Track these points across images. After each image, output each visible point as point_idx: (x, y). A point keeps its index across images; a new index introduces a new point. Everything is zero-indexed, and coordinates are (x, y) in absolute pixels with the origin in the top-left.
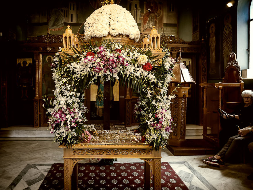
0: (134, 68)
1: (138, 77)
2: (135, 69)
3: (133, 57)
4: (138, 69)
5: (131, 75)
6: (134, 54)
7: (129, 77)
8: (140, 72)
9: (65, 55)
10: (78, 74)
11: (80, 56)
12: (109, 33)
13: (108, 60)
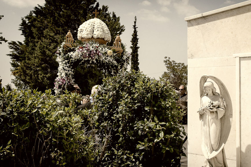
4: (107, 58)
5: (103, 61)
9: (67, 47)
10: (73, 58)
11: (75, 48)
12: (92, 36)
13: (91, 52)
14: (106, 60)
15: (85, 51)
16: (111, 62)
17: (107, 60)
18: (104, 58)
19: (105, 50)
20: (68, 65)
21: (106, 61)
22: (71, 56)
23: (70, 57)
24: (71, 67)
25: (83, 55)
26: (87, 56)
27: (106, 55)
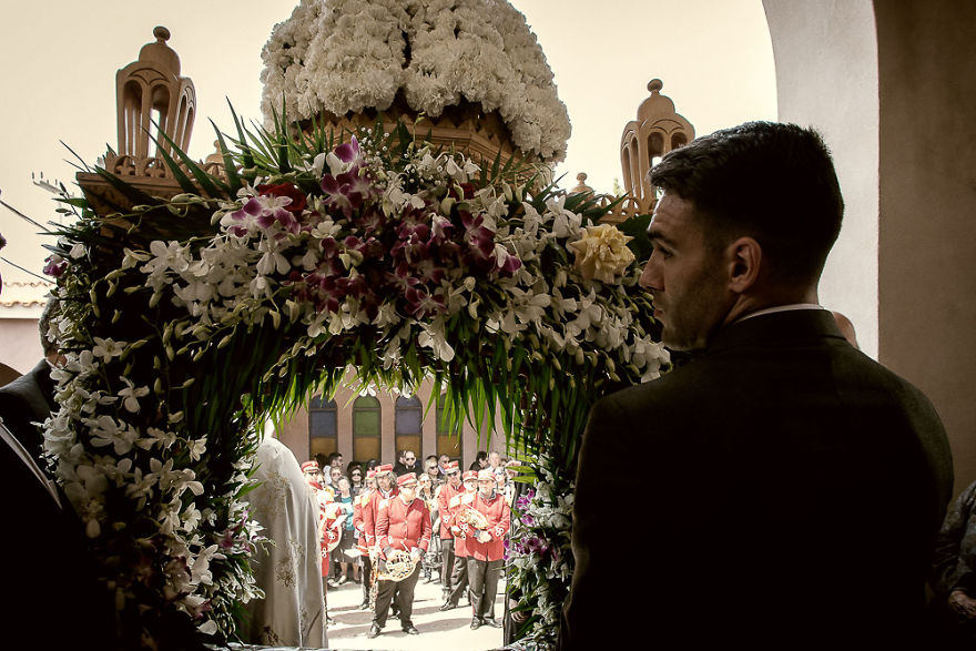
0: (545, 299)
1: (566, 356)
2: (549, 310)
3: (538, 237)
4: (571, 304)
5: (527, 344)
6: (548, 216)
7: (512, 351)
8: (583, 322)
9: (120, 198)
10: (196, 320)
11: (215, 208)
12: (401, 92)
13: (391, 230)
14: (559, 329)
15: (328, 228)
16: (615, 354)
17: (572, 331)
18: (536, 314)
19: (549, 225)
20: (131, 397)
21: (561, 343)
22: (167, 292)
23: (153, 299)
24: (175, 417)
25: (296, 272)
26: (353, 275)
27: (562, 277)
